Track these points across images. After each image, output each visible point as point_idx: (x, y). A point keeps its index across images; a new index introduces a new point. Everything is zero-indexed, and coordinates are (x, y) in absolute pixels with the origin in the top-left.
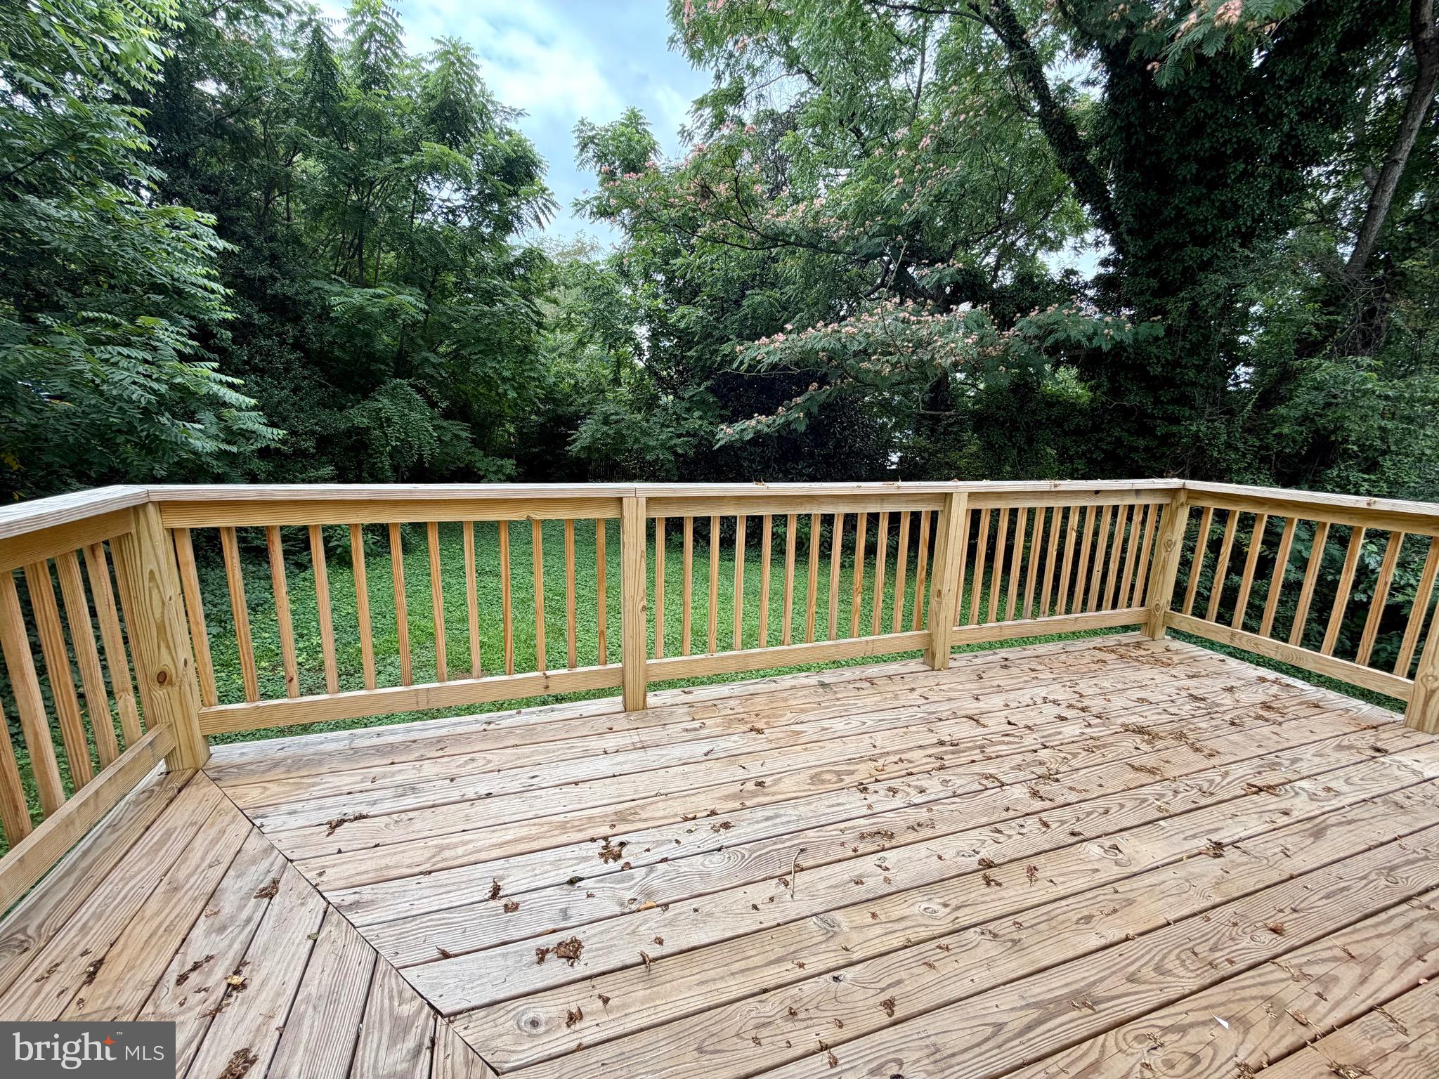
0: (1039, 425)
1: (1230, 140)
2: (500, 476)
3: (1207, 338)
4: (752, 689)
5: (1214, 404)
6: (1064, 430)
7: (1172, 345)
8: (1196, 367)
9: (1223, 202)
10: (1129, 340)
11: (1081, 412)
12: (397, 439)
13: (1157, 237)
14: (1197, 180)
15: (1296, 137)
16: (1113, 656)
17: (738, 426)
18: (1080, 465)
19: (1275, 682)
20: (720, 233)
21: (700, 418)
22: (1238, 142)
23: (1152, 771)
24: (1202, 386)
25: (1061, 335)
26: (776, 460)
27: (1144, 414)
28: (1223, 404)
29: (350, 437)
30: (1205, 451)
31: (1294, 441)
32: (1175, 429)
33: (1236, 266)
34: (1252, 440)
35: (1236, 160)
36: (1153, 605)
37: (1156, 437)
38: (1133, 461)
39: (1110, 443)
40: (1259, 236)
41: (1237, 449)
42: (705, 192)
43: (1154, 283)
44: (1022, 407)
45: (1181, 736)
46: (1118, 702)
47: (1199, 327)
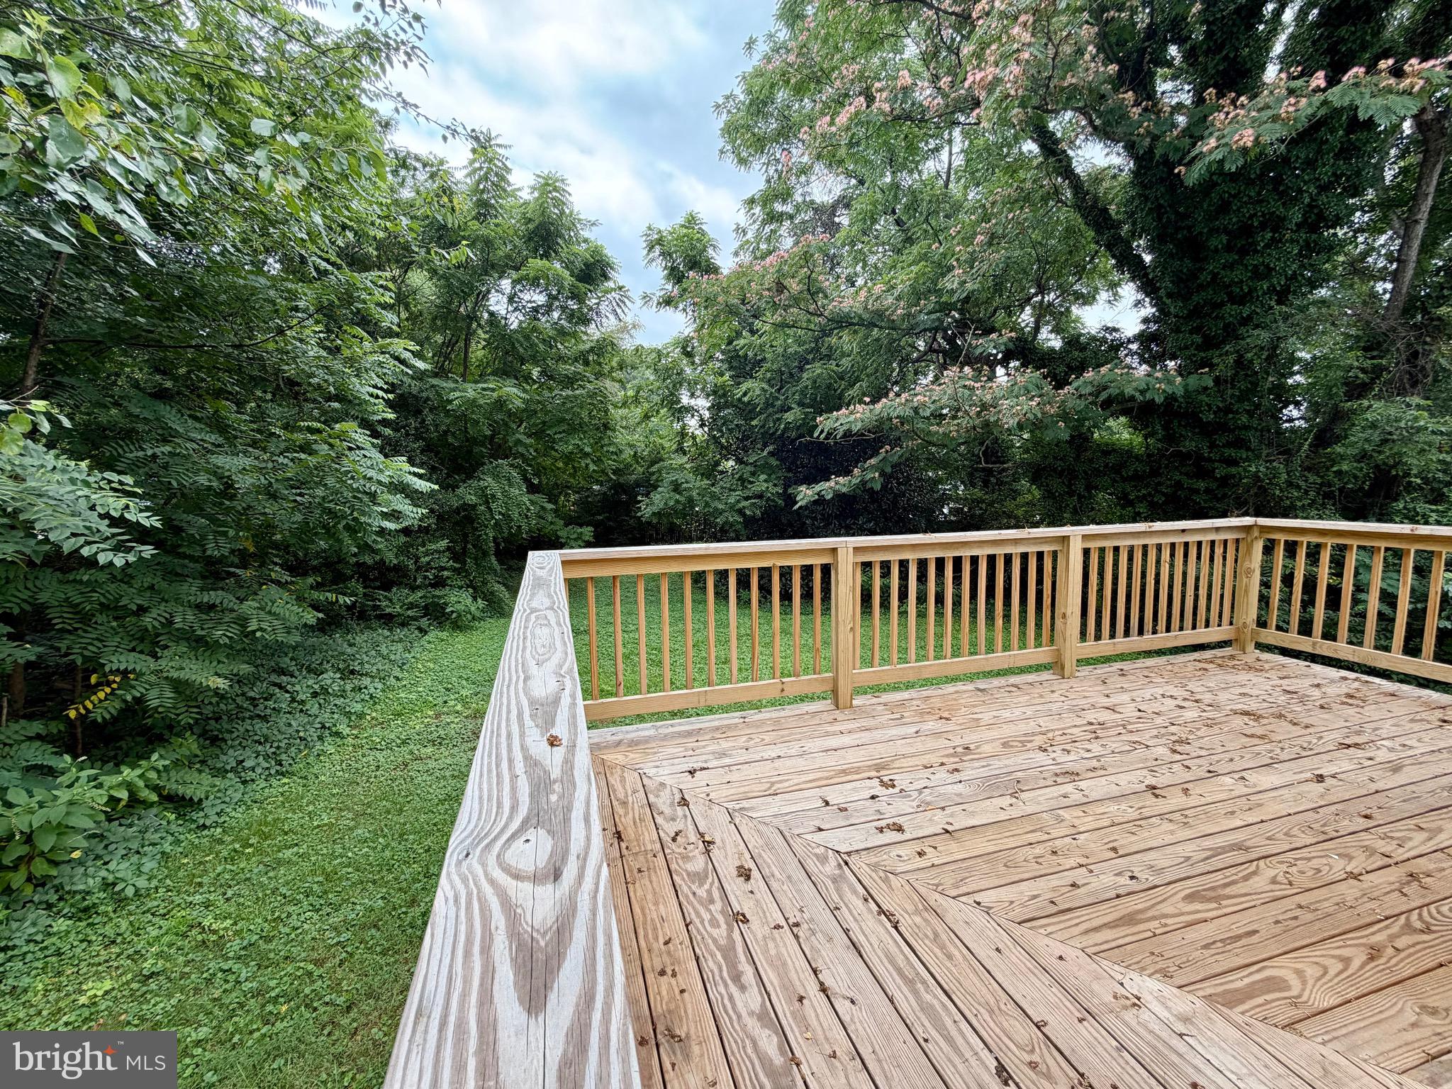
0: (1097, 473)
1: (1255, 215)
2: (580, 542)
3: (1255, 384)
4: (925, 693)
5: (1270, 445)
6: (1122, 477)
7: (1222, 393)
8: (1248, 412)
9: (1256, 266)
10: (1180, 392)
11: (1138, 458)
12: (500, 513)
13: (1195, 298)
14: (1229, 248)
15: (1317, 206)
16: (1211, 666)
17: (818, 488)
18: (1142, 508)
19: (1356, 680)
20: (789, 320)
21: (765, 481)
22: (1264, 215)
23: (1262, 737)
24: (1256, 429)
25: (1113, 391)
26: (836, 517)
27: (1200, 457)
28: (1279, 446)
29: (458, 514)
30: (1266, 490)
31: (1355, 477)
32: (1233, 470)
33: (1276, 321)
34: (1312, 478)
35: (1263, 230)
36: (1241, 624)
37: (1216, 479)
38: (1194, 501)
39: (1171, 486)
40: (1295, 293)
41: (1298, 487)
42: (780, 287)
43: (1198, 339)
44: (1078, 456)
45: (1281, 716)
46: (1223, 697)
47: (1246, 375)
